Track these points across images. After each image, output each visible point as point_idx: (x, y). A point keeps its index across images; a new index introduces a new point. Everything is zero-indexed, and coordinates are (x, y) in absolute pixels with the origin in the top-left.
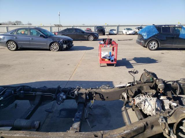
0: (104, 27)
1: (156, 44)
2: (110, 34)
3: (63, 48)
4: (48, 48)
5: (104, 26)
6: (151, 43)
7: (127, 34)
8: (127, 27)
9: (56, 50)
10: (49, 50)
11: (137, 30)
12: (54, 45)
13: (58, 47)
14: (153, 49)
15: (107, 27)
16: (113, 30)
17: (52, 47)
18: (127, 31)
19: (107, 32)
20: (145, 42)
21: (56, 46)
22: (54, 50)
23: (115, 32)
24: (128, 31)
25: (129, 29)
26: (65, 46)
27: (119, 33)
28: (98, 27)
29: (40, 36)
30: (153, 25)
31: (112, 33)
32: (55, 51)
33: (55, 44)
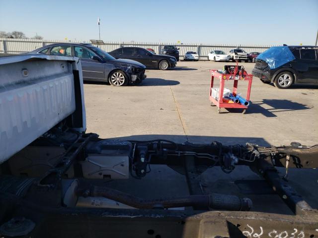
0: (178, 48)
1: (290, 78)
2: (186, 60)
3: (131, 81)
4: (105, 79)
5: (177, 46)
6: (282, 77)
7: (217, 60)
8: (216, 48)
9: (120, 84)
10: (108, 84)
11: (234, 54)
12: (116, 74)
13: (123, 79)
14: (284, 86)
15: (182, 47)
16: (192, 53)
17: (113, 79)
18: (215, 55)
19: (182, 56)
20: (272, 75)
21: (119, 77)
22: (116, 84)
23: (195, 56)
24: (218, 55)
25: (218, 52)
26: (134, 77)
27: (201, 58)
28: (166, 47)
29: (93, 59)
30: (284, 45)
31: (190, 58)
32: (118, 85)
33: (119, 74)
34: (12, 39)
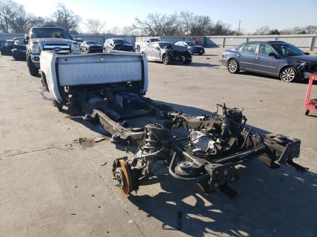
3: (302, 78)
9: (289, 80)
12: (288, 70)
13: (293, 75)
17: (284, 75)
29: (269, 55)
34: (304, 35)
